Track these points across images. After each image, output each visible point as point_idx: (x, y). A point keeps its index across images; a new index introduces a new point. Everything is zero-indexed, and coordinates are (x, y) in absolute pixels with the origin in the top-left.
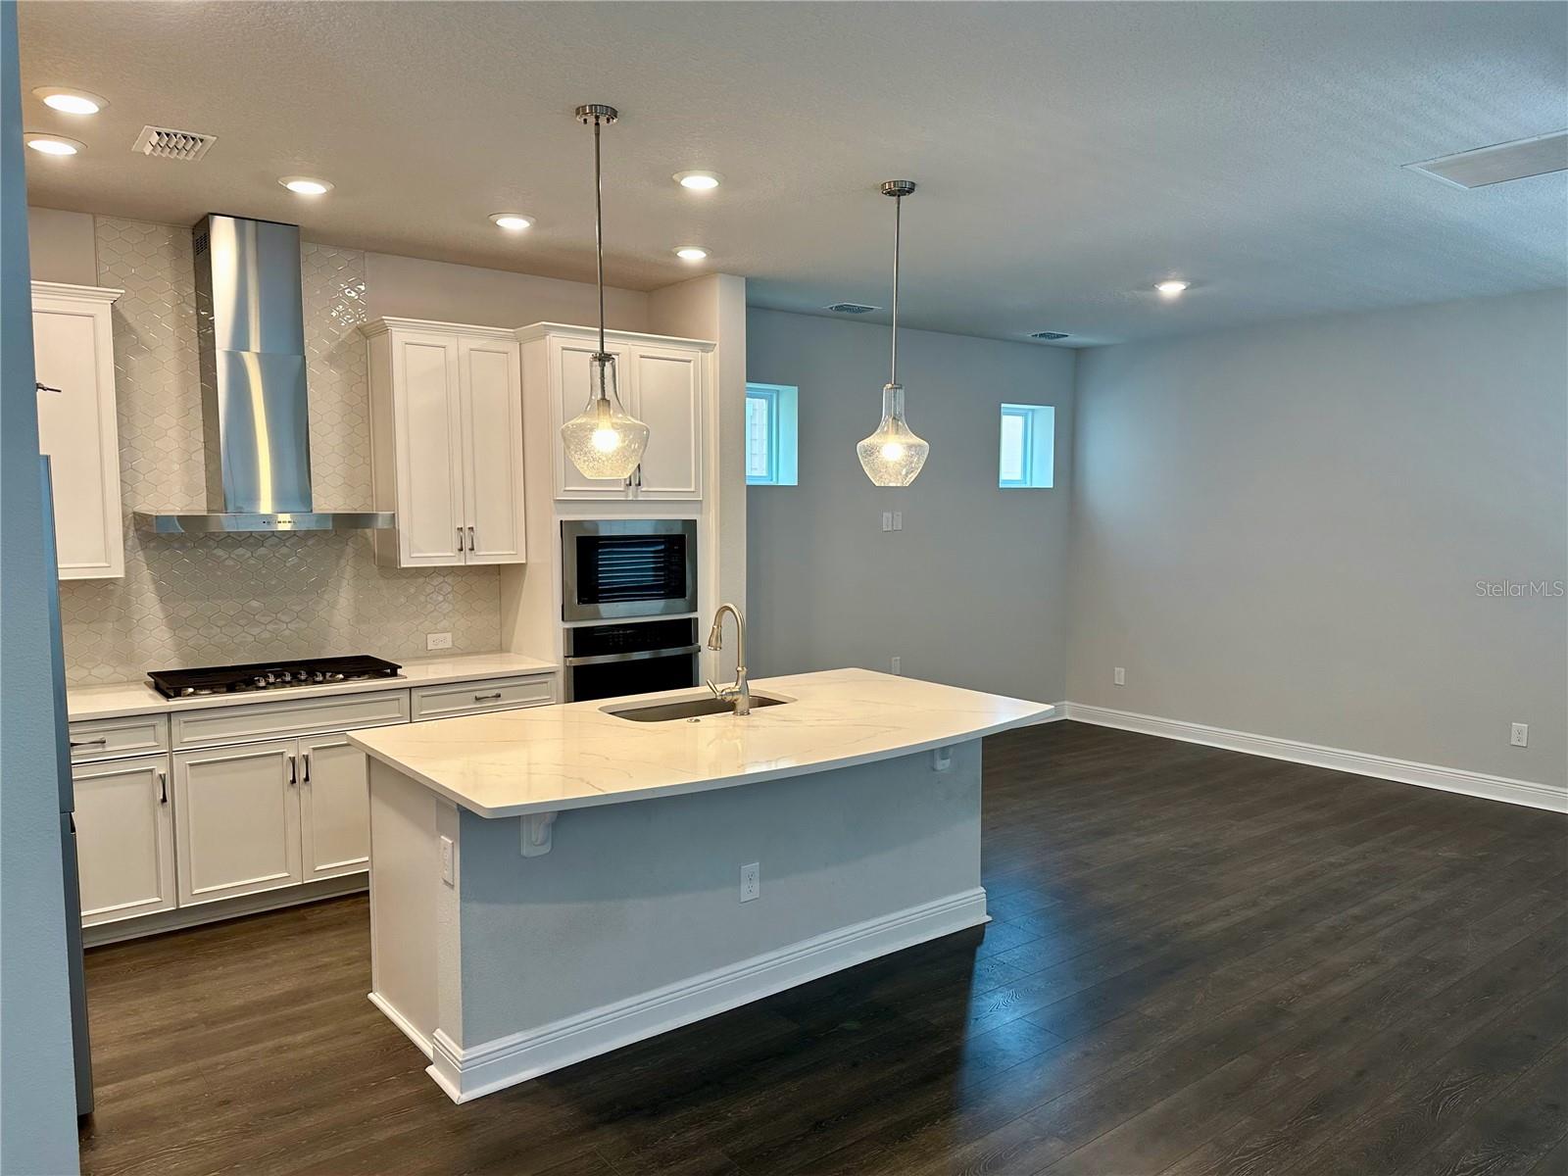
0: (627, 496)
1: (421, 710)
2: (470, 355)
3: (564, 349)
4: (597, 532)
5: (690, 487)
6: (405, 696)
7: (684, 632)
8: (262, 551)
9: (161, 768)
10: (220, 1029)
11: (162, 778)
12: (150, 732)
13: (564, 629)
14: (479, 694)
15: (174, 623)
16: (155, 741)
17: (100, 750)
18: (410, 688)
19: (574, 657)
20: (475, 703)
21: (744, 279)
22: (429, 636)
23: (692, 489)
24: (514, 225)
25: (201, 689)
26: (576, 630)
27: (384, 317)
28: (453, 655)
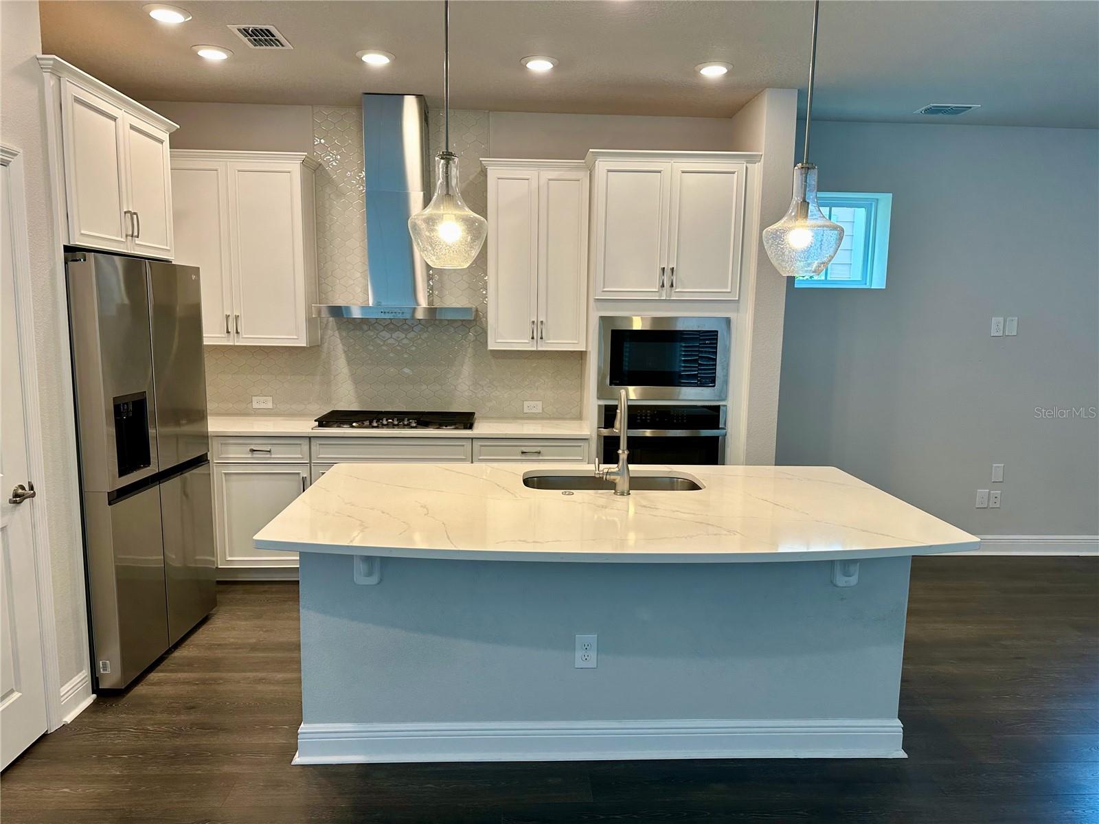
0: (661, 296)
1: (480, 456)
2: (548, 184)
3: (609, 171)
4: (632, 326)
5: (727, 288)
6: (468, 444)
7: (711, 416)
8: (411, 335)
9: (305, 474)
10: (256, 655)
11: (304, 479)
12: (298, 448)
13: (599, 406)
14: (524, 449)
15: (357, 381)
16: (302, 455)
17: (268, 456)
18: (472, 439)
19: (604, 428)
20: (521, 456)
21: (796, 93)
22: (525, 402)
23: (729, 290)
24: (540, 66)
25: (344, 424)
26: (606, 406)
27: (481, 159)
28: (543, 418)
